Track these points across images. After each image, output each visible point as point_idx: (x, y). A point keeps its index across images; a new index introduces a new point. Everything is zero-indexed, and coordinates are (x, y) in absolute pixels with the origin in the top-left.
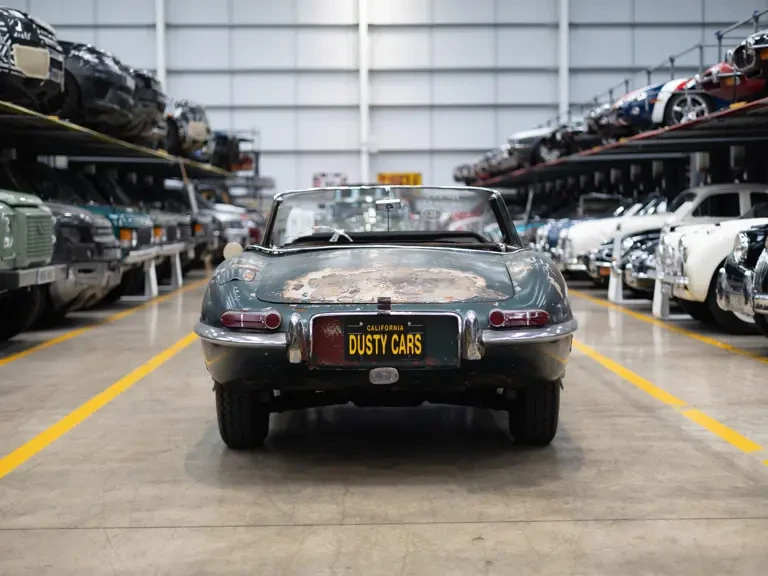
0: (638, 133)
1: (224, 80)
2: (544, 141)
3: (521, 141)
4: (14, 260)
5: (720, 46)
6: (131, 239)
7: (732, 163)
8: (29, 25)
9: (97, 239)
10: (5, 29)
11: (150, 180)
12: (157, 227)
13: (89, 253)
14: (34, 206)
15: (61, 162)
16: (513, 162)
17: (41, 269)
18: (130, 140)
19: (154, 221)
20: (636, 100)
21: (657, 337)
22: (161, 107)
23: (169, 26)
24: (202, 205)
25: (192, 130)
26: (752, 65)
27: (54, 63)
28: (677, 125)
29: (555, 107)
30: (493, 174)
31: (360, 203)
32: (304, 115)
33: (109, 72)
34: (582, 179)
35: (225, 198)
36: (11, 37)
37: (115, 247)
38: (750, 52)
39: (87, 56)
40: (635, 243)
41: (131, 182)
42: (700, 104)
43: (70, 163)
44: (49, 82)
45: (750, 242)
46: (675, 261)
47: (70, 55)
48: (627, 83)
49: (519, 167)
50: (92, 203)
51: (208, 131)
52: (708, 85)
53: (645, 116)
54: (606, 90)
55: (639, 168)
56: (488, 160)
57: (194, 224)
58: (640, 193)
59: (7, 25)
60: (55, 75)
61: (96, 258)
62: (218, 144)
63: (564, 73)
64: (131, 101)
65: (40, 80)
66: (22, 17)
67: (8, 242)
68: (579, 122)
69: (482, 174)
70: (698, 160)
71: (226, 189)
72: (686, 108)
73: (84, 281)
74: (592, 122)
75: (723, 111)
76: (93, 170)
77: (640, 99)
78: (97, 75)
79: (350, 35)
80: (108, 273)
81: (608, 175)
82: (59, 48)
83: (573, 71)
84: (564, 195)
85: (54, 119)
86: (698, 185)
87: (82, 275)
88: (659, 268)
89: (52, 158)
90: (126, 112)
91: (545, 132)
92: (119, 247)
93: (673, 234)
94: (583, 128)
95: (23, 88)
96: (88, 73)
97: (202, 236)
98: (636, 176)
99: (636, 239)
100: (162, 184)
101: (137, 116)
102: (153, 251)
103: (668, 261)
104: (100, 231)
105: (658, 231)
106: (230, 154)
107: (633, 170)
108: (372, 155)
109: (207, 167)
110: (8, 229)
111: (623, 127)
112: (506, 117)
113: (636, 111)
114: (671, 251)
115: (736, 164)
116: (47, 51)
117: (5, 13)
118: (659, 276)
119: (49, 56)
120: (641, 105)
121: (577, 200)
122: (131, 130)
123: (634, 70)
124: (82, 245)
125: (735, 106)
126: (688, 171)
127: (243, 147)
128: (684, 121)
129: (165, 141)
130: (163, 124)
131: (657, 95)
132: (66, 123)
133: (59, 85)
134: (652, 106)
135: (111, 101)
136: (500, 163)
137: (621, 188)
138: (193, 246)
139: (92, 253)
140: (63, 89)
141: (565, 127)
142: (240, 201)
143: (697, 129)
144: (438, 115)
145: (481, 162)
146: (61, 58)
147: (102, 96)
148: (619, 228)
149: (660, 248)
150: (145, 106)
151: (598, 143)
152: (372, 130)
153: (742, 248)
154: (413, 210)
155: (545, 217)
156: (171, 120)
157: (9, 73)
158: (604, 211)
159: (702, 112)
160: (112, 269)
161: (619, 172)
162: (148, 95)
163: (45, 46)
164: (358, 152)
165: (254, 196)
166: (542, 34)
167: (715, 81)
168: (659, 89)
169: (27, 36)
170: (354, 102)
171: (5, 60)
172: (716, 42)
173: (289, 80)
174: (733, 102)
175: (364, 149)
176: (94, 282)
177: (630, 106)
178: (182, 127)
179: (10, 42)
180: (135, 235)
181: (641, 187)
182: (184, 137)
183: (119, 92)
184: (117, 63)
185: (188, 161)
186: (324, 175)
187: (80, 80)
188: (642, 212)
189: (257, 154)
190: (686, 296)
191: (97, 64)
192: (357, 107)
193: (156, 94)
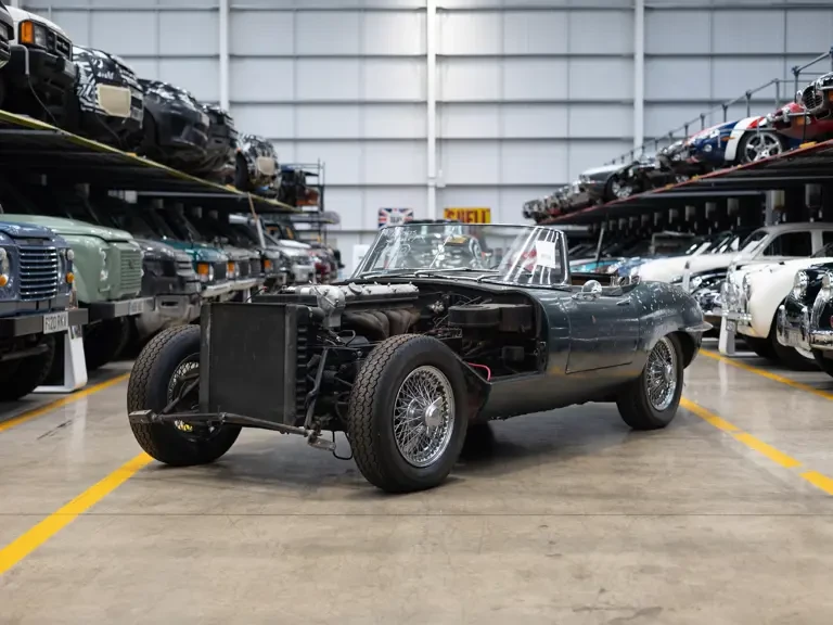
0: (711, 171)
1: (288, 112)
2: (616, 177)
3: (593, 177)
4: (109, 292)
5: (797, 81)
6: (208, 274)
7: (807, 202)
8: (111, 65)
9: (180, 273)
10: (90, 69)
11: (215, 214)
12: (231, 262)
13: (171, 287)
14: (125, 241)
15: (131, 196)
16: (585, 198)
17: (133, 301)
18: (202, 175)
19: (228, 256)
20: (708, 137)
21: (723, 372)
22: (232, 143)
23: (232, 57)
24: (269, 241)
25: (261, 165)
26: (821, 106)
27: (135, 102)
28: (750, 163)
29: (630, 141)
30: (563, 211)
31: (429, 240)
32: (370, 147)
33: (184, 109)
34: (656, 216)
35: (290, 234)
36: (95, 77)
37: (195, 281)
38: (819, 93)
39: (165, 94)
40: (704, 281)
41: (197, 216)
42: (774, 142)
43: (139, 198)
44: (130, 120)
45: (810, 280)
46: (739, 298)
47: (148, 93)
48: (702, 117)
49: (590, 203)
50: (165, 238)
51: (276, 165)
52: (779, 124)
53: (718, 153)
54: (682, 124)
55: (714, 205)
56: (558, 195)
57: (264, 259)
58: (714, 231)
59: (91, 66)
60: (136, 114)
61: (178, 291)
62: (284, 179)
63: (639, 104)
64: (206, 138)
65: (122, 119)
66: (105, 57)
67: (104, 275)
68: (651, 158)
69: (552, 210)
70: (773, 198)
71: (290, 223)
72: (760, 146)
73: (168, 314)
74: (664, 159)
75: (793, 151)
76: (160, 204)
77: (712, 136)
78: (173, 112)
79: (419, 66)
80: (189, 306)
81: (682, 212)
82: (139, 87)
83: (648, 104)
84: (638, 232)
85: (133, 155)
86: (773, 224)
87: (165, 307)
88: (724, 305)
89: (121, 193)
90: (200, 148)
91: (617, 168)
92: (198, 281)
93: (739, 272)
94: (656, 165)
95: (106, 126)
96: (163, 110)
97: (271, 272)
98: (711, 213)
99: (704, 277)
100: (227, 219)
101: (210, 151)
102: (228, 286)
103: (733, 299)
104: (182, 265)
105: (725, 270)
106: (296, 189)
107: (708, 206)
108: (438, 189)
109: (274, 202)
110: (104, 263)
111: (695, 164)
112: (578, 151)
113: (708, 148)
114: (735, 289)
115: (811, 202)
116: (128, 90)
117: (90, 54)
118: (725, 313)
119: (130, 95)
120: (714, 143)
121: (650, 238)
122: (203, 166)
123: (711, 103)
124: (166, 278)
125: (805, 146)
126: (764, 208)
127: (310, 181)
128: (756, 159)
129: (234, 176)
130: (233, 159)
131: (730, 133)
132: (143, 159)
133: (138, 122)
134: (724, 144)
135: (187, 139)
136: (571, 200)
137: (696, 226)
138: (263, 280)
139: (174, 286)
140: (141, 127)
141: (637, 163)
142: (303, 237)
143: (770, 168)
144: (508, 149)
145: (552, 198)
146: (140, 96)
147: (178, 134)
148: (687, 266)
149: (726, 285)
150: (217, 142)
151: (671, 180)
152: (439, 165)
153: (802, 286)
154: (484, 248)
155: (616, 254)
156: (240, 155)
157: (93, 112)
158: (676, 249)
159: (776, 150)
160: (193, 303)
161: (693, 208)
162: (221, 131)
163: (126, 85)
164: (426, 186)
165: (319, 232)
166: (616, 66)
167: (786, 120)
168: (732, 126)
169: (109, 75)
170: (420, 135)
171: (90, 99)
172: (793, 77)
173: (355, 112)
174: (803, 143)
175: (431, 183)
176: (177, 315)
177: (703, 143)
178: (251, 161)
179: (94, 81)
180: (211, 269)
181: (716, 225)
182: (253, 172)
183: (195, 130)
184: (192, 99)
185: (255, 196)
186: (390, 210)
187: (156, 117)
188: (714, 250)
189: (322, 187)
190: (750, 332)
191: (172, 101)
192: (425, 140)
193: (228, 130)
